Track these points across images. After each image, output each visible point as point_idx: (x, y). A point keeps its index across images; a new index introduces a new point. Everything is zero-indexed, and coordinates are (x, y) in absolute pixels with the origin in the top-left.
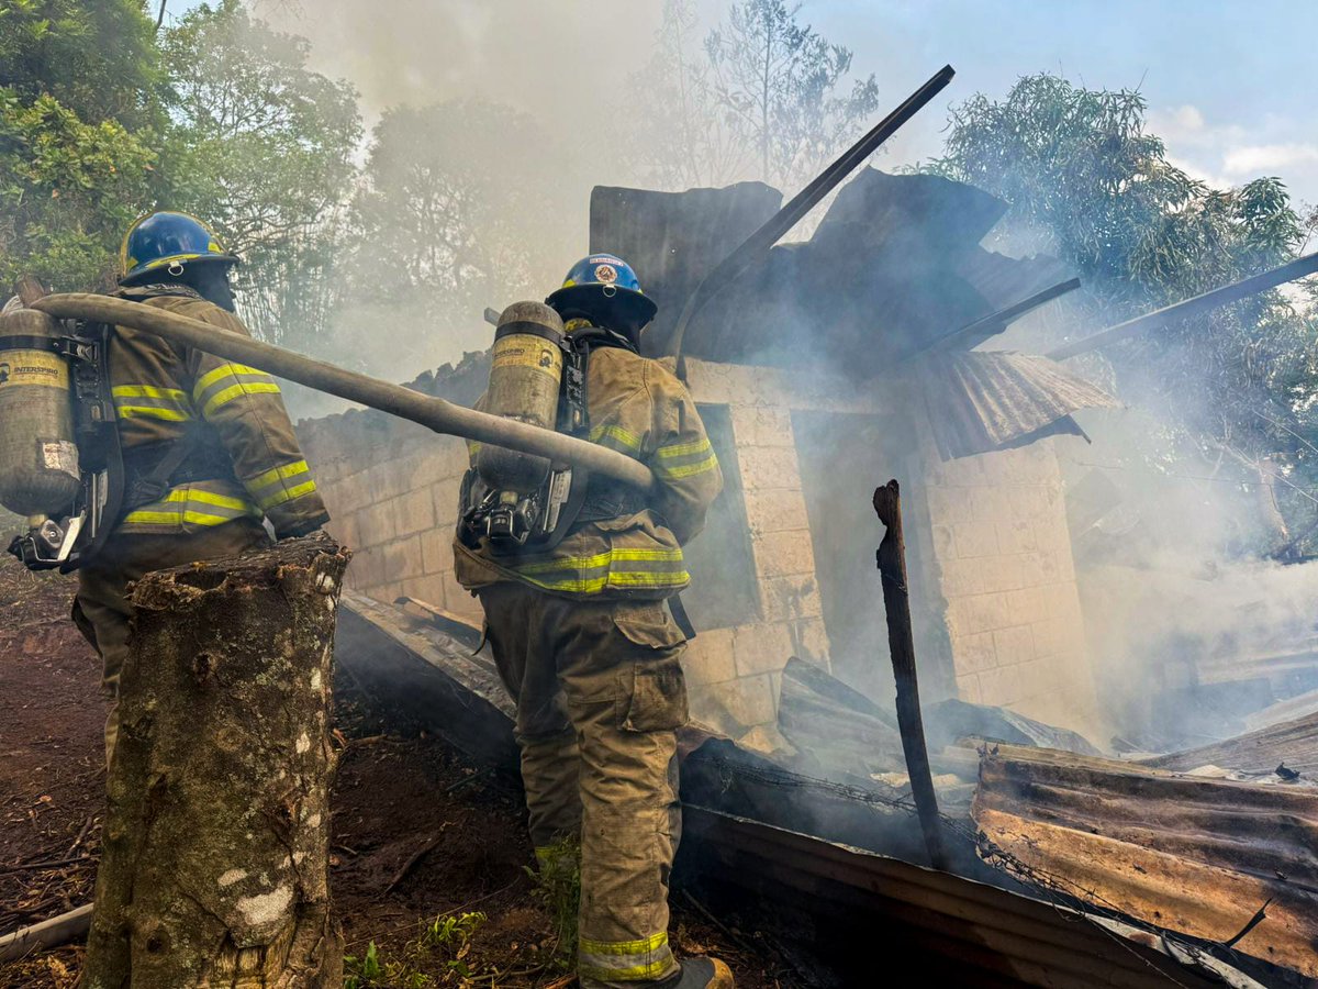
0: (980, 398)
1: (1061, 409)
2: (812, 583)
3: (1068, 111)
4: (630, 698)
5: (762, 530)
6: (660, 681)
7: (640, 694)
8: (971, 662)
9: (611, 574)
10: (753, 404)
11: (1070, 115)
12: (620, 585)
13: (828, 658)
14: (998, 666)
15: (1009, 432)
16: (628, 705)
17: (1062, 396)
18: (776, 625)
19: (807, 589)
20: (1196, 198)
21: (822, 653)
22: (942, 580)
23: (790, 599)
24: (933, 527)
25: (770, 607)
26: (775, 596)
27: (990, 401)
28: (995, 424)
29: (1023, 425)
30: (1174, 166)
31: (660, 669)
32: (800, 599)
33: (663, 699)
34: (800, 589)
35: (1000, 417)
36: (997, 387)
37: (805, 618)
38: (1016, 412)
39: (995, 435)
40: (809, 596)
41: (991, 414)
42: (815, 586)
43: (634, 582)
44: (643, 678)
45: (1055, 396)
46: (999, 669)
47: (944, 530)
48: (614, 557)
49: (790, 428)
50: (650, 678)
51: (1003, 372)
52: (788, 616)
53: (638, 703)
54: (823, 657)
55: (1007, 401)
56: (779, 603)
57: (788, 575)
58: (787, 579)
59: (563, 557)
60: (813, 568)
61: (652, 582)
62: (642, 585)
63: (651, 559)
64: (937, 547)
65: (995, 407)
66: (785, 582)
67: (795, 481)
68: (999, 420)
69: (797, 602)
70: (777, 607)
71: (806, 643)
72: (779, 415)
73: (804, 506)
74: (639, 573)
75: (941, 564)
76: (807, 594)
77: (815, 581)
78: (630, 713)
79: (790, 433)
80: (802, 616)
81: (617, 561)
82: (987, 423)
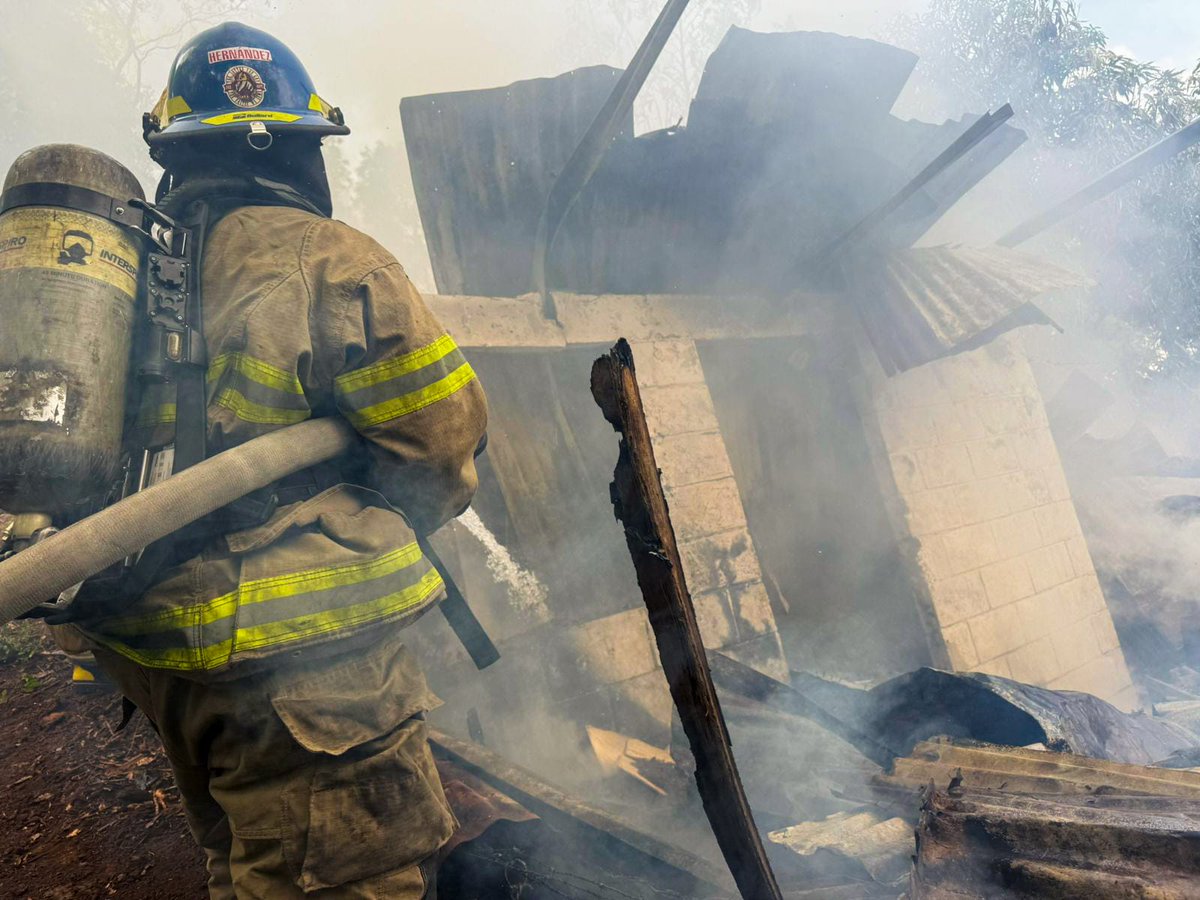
0: (923, 298)
1: (1020, 296)
2: (744, 539)
3: (996, 15)
4: (304, 835)
5: (672, 484)
6: (365, 795)
7: (322, 827)
8: (957, 608)
9: (241, 634)
10: (648, 338)
11: (999, 19)
12: (263, 649)
13: (775, 628)
14: (991, 608)
15: (961, 332)
16: (304, 847)
17: (1020, 282)
18: (702, 597)
19: (739, 548)
20: (1148, 81)
21: (766, 623)
22: (909, 516)
23: (718, 563)
24: (891, 456)
25: (692, 575)
26: (697, 561)
27: (935, 299)
28: (943, 325)
29: (977, 321)
30: (1118, 54)
31: (360, 775)
32: (731, 562)
33: (374, 825)
34: (729, 548)
35: (949, 315)
36: (941, 282)
37: (741, 583)
38: (967, 308)
39: (944, 337)
40: (743, 554)
41: (937, 314)
42: (749, 542)
43: (294, 636)
44: (329, 795)
45: (1012, 283)
46: (991, 613)
47: (905, 459)
48: (244, 599)
49: (698, 361)
50: (344, 793)
51: (946, 265)
52: (718, 583)
53: (319, 843)
54: (768, 627)
55: (956, 297)
56: (704, 569)
57: (712, 534)
58: (711, 539)
59: (161, 608)
60: (743, 522)
61: (336, 626)
62: (315, 638)
63: (324, 586)
64: (899, 479)
65: (941, 306)
66: (710, 543)
67: (711, 422)
68: (947, 319)
69: (728, 565)
70: (701, 574)
71: (744, 614)
72: (681, 347)
73: (724, 451)
74: (301, 619)
75: (906, 497)
76: (739, 553)
77: (748, 537)
78: (308, 862)
79: (698, 367)
80: (735, 582)
81: (253, 607)
82: (934, 326)
